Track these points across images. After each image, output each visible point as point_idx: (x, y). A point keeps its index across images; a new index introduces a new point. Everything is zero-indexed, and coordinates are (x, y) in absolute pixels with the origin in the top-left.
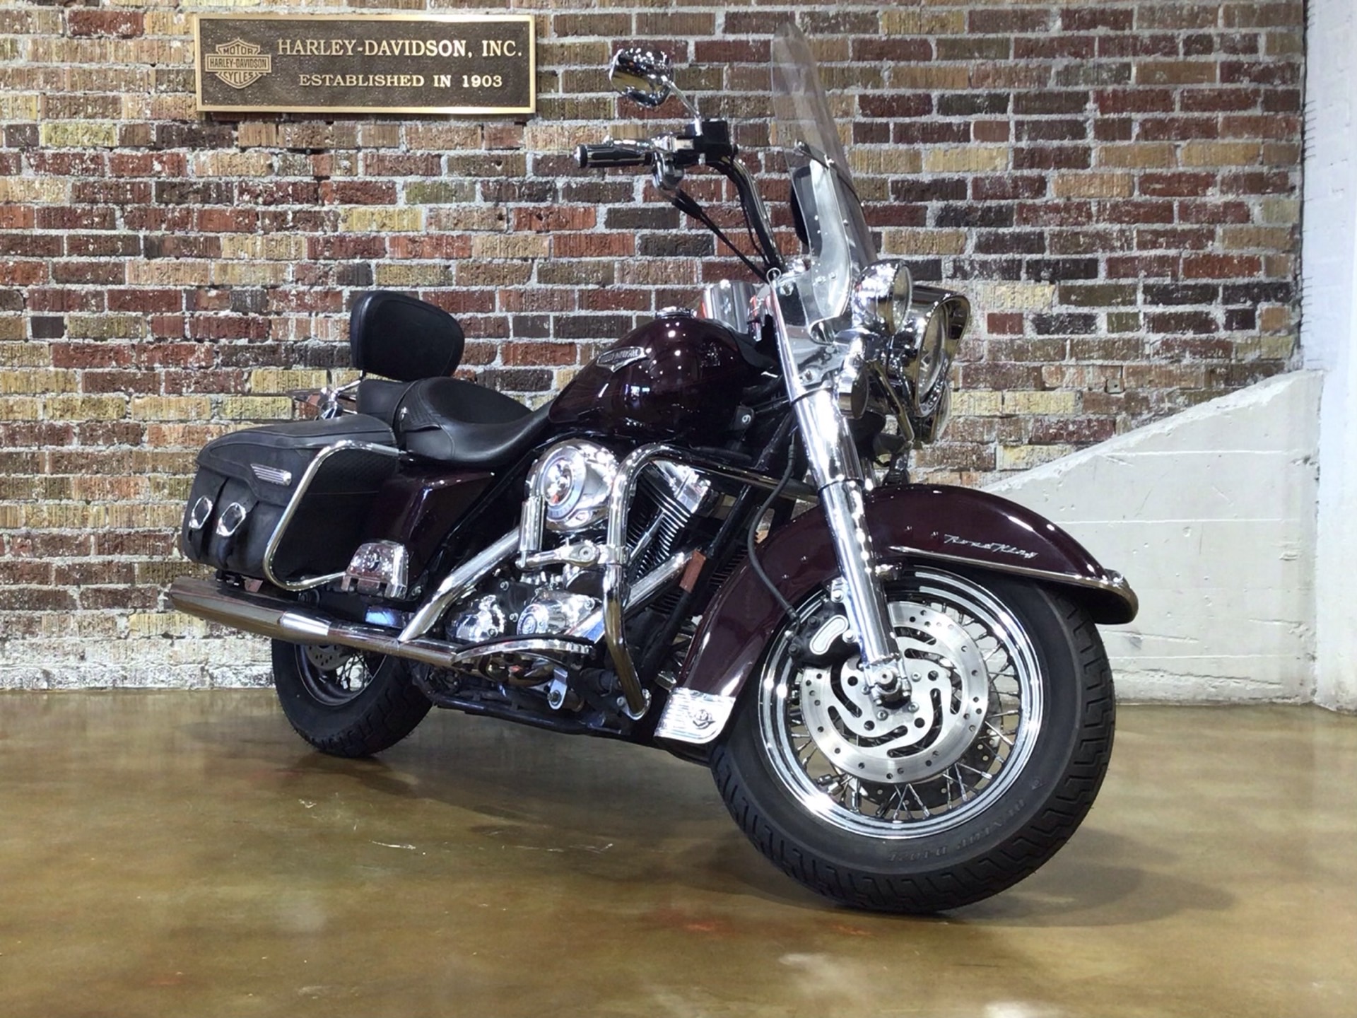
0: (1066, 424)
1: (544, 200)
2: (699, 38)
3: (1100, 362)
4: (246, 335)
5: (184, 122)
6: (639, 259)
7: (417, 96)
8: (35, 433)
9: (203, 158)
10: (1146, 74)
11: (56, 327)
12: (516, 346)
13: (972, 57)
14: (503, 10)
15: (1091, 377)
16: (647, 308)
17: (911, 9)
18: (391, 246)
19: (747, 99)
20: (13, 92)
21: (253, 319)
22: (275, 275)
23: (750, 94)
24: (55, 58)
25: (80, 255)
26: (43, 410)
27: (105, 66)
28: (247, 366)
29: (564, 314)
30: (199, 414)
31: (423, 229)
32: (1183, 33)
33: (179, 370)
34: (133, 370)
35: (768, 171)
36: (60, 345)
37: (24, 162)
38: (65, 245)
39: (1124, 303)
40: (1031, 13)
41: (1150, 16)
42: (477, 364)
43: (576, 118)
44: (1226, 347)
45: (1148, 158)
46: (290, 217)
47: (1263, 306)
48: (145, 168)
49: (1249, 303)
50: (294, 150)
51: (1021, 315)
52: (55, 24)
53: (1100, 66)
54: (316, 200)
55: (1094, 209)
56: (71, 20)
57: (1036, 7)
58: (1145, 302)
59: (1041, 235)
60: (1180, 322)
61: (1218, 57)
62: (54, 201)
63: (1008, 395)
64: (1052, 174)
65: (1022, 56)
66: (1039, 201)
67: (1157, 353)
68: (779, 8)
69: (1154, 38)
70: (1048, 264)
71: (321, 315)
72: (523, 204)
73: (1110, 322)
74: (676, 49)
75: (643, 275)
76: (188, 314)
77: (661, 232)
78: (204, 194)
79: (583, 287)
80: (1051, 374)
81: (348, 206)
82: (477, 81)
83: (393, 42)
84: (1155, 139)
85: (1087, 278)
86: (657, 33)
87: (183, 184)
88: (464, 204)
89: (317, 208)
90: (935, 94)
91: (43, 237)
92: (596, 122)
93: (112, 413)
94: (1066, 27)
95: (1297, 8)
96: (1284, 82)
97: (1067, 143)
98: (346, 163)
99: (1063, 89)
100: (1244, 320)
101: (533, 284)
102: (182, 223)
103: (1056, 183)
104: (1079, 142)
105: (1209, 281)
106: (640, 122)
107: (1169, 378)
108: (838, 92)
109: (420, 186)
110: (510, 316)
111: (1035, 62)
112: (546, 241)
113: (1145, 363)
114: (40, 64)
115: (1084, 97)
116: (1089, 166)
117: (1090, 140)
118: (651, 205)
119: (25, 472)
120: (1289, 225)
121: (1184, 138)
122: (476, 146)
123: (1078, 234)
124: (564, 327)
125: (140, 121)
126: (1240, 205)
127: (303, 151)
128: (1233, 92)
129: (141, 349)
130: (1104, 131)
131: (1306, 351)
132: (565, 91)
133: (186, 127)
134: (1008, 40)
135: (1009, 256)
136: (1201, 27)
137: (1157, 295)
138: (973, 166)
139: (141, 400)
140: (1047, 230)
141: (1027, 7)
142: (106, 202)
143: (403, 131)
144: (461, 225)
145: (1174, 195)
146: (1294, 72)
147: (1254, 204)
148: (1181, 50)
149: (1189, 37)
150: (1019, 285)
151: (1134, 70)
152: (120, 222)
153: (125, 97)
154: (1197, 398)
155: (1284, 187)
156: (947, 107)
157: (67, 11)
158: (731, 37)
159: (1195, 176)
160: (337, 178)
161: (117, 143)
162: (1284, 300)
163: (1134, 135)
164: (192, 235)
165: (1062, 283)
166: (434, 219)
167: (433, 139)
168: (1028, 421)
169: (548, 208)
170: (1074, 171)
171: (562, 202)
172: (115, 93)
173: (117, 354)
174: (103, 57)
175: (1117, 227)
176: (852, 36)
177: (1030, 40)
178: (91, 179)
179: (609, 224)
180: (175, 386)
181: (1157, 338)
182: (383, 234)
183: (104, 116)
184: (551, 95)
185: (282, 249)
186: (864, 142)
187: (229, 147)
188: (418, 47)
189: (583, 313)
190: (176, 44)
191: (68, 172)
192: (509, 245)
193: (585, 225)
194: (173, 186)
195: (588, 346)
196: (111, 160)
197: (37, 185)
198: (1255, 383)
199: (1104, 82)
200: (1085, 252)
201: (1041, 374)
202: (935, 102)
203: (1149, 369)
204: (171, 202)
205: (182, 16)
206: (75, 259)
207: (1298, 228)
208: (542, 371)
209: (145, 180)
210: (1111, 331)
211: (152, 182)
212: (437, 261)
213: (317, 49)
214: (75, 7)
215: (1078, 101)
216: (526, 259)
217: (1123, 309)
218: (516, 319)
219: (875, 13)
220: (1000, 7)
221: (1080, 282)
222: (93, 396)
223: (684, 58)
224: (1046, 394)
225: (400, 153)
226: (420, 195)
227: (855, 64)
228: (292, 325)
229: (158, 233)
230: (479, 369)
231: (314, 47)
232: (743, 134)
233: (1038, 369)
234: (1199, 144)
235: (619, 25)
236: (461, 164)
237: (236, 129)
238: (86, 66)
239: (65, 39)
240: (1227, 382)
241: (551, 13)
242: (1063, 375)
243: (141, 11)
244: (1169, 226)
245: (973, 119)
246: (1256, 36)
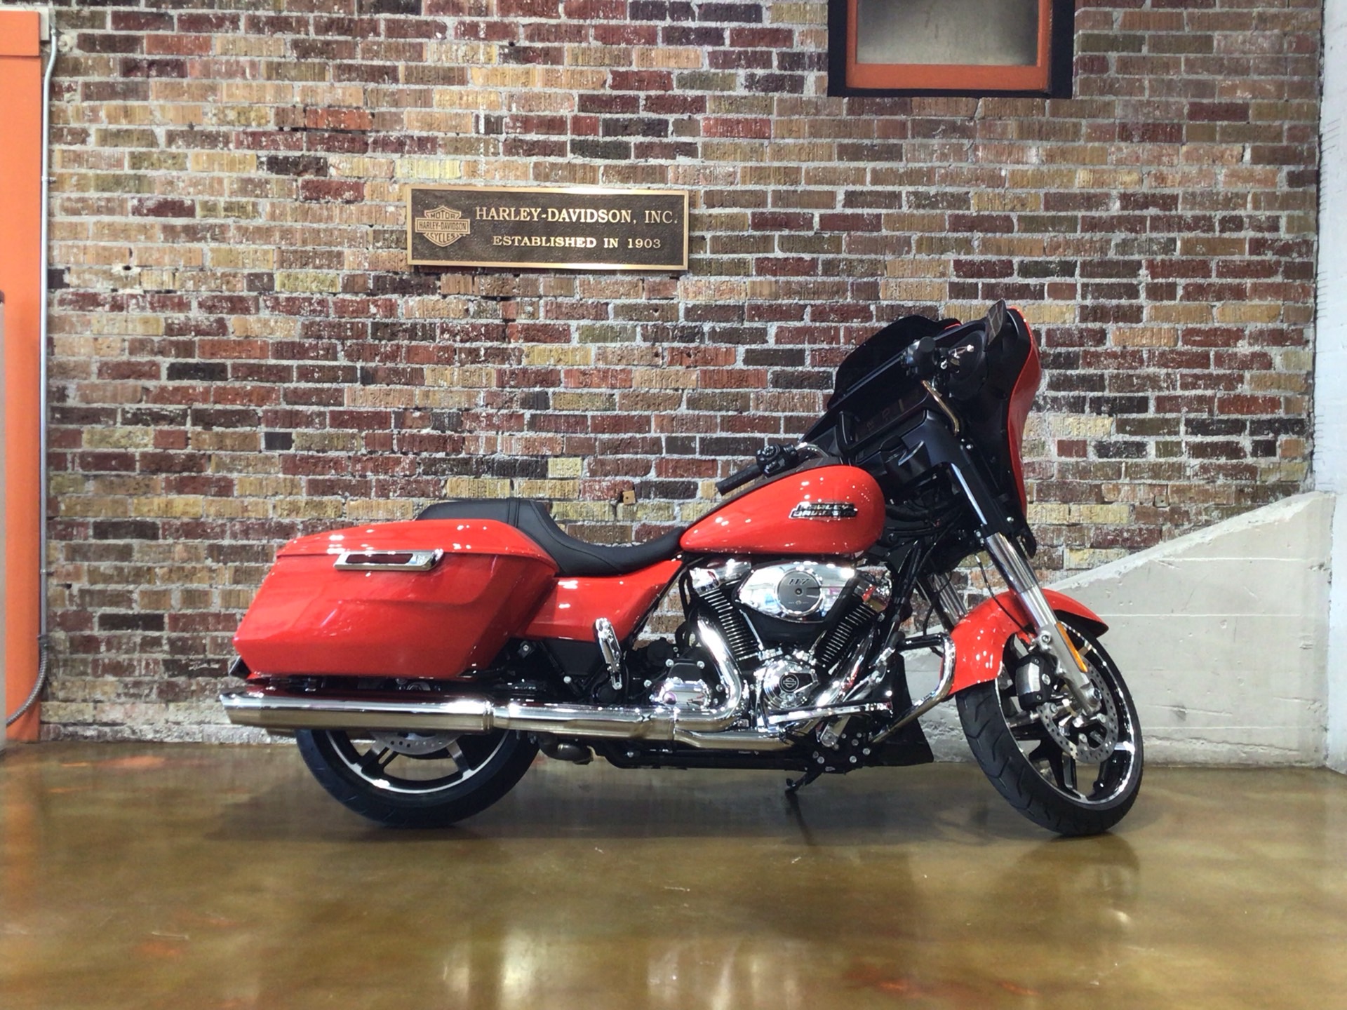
0: (1121, 532)
1: (693, 341)
2: (823, 211)
3: (1149, 481)
4: (444, 449)
5: (396, 273)
6: (772, 391)
7: (588, 255)
8: (266, 529)
9: (411, 303)
10: (1189, 246)
11: (285, 441)
12: (667, 461)
13: (1046, 231)
14: (662, 185)
15: (1142, 493)
16: (777, 432)
17: (997, 191)
18: (566, 377)
19: (862, 261)
20: (253, 246)
21: (450, 436)
22: (469, 401)
23: (865, 257)
24: (289, 218)
25: (308, 381)
26: (272, 509)
27: (331, 226)
28: (443, 473)
29: (709, 435)
30: (403, 514)
31: (592, 364)
32: (1219, 215)
33: (387, 477)
34: (349, 477)
35: (878, 321)
36: (289, 456)
37: (262, 304)
38: (295, 374)
39: (1169, 433)
40: (1095, 195)
41: (1192, 199)
42: (635, 475)
43: (721, 274)
44: (1252, 470)
45: (1188, 314)
46: (482, 352)
47: (1283, 438)
48: (362, 310)
49: (1271, 435)
50: (486, 298)
51: (1085, 442)
52: (290, 190)
53: (1151, 240)
54: (504, 337)
55: (1145, 356)
56: (304, 187)
57: (1099, 191)
58: (1187, 433)
59: (1102, 376)
60: (1216, 450)
61: (1248, 234)
62: (286, 336)
63: (1074, 507)
64: (1111, 327)
65: (1087, 231)
66: (1100, 349)
67: (1196, 475)
68: (890, 188)
69: (1196, 219)
70: (1107, 400)
71: (506, 434)
72: (676, 344)
73: (1158, 449)
74: (804, 219)
75: (774, 404)
76: (395, 432)
77: (789, 369)
78: (412, 332)
79: (724, 413)
80: (1109, 491)
81: (530, 344)
82: (640, 243)
83: (571, 211)
84: (1195, 300)
85: (1138, 412)
86: (788, 206)
87: (393, 324)
88: (627, 344)
89: (505, 345)
90: (1016, 260)
91: (276, 366)
92: (737, 278)
93: (331, 512)
94: (1123, 208)
95: (1311, 195)
96: (1300, 255)
97: (1124, 302)
98: (530, 309)
99: (1121, 258)
100: (1267, 449)
101: (683, 410)
102: (393, 356)
103: (1114, 334)
104: (1134, 301)
105: (1240, 417)
106: (773, 279)
107: (1205, 495)
108: (937, 257)
109: (591, 329)
110: (663, 436)
111: (1098, 236)
112: (695, 374)
113: (1186, 483)
114: (277, 223)
115: (1139, 264)
116: (1139, 320)
117: (1142, 299)
118: (781, 347)
119: (257, 561)
120: (1304, 372)
121: (1219, 299)
122: (637, 296)
123: (1130, 376)
124: (708, 446)
125: (359, 272)
126: (1265, 355)
127: (494, 298)
128: (1259, 263)
129: (357, 460)
130: (1155, 292)
131: (1317, 475)
132: (713, 252)
133: (397, 277)
134: (1076, 217)
135: (1076, 393)
136: (1234, 209)
137: (1197, 427)
138: (1047, 319)
139: (354, 502)
140: (1106, 372)
141: (1092, 191)
142: (329, 338)
143: (577, 282)
144: (624, 361)
145: (1211, 345)
146: (1308, 247)
147: (1276, 354)
148: (1217, 228)
149: (1224, 218)
150: (1083, 417)
151: (1179, 244)
152: (341, 354)
153: (347, 251)
154: (1229, 512)
155: (1301, 341)
156: (1026, 270)
157: (300, 180)
158: (849, 211)
159: (1228, 331)
160: (522, 320)
161: (340, 289)
162: (1300, 433)
163: (1178, 297)
164: (401, 366)
165: (1119, 416)
166: (602, 356)
167: (602, 290)
168: (1089, 529)
169: (696, 348)
170: (1129, 325)
171: (708, 344)
172: (339, 248)
173: (336, 464)
174: (330, 218)
175: (1164, 371)
176: (949, 212)
177: (1094, 218)
178: (318, 319)
179: (746, 362)
180: (383, 491)
181: (1196, 462)
182: (559, 367)
183: (329, 267)
184: (701, 256)
185: (475, 379)
186: (957, 298)
187: (433, 294)
188: (592, 214)
189: (724, 435)
190: (391, 209)
191: (298, 313)
192: (663, 377)
193: (726, 362)
194: (386, 325)
195: (727, 463)
196: (335, 304)
197: (272, 323)
198: (1276, 500)
199: (1155, 253)
200: (1138, 391)
201: (1100, 490)
202: (1016, 267)
203: (1190, 488)
204: (384, 338)
205: (397, 186)
206: (303, 385)
207: (1311, 374)
208: (689, 483)
209: (363, 320)
210: (1159, 455)
211: (369, 322)
212: (603, 390)
213: (509, 215)
214: (307, 177)
215: (1133, 268)
216: (677, 390)
217: (1168, 438)
218: (668, 439)
219: (967, 193)
220: (1071, 191)
221: (1134, 416)
222: (316, 498)
223: (810, 227)
224: (1105, 507)
225: (574, 300)
226: (589, 335)
227: (950, 235)
228: (482, 441)
229: (372, 364)
230: (637, 480)
231: (505, 214)
232: (858, 290)
233: (1099, 487)
234: (1232, 304)
235: (757, 199)
236: (627, 311)
237: (439, 279)
238: (315, 225)
239: (297, 204)
240: (1254, 500)
241: (702, 189)
242: (1119, 493)
243: (362, 181)
244: (1206, 371)
245: (1047, 281)
246: (1278, 217)
